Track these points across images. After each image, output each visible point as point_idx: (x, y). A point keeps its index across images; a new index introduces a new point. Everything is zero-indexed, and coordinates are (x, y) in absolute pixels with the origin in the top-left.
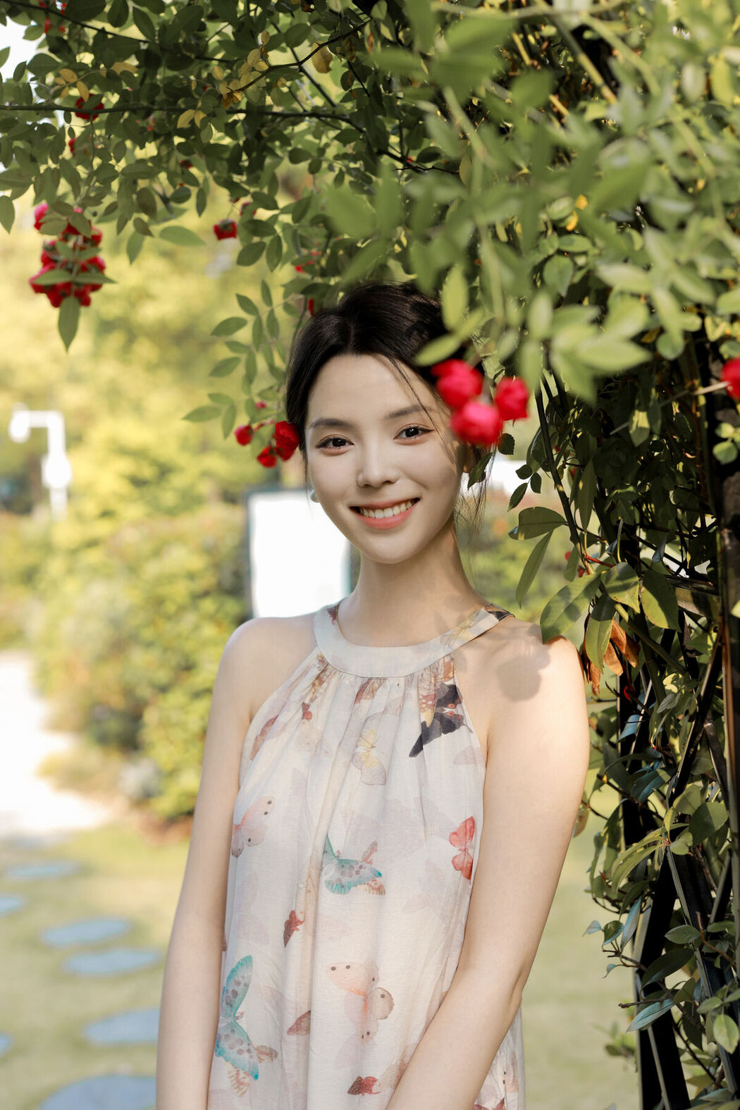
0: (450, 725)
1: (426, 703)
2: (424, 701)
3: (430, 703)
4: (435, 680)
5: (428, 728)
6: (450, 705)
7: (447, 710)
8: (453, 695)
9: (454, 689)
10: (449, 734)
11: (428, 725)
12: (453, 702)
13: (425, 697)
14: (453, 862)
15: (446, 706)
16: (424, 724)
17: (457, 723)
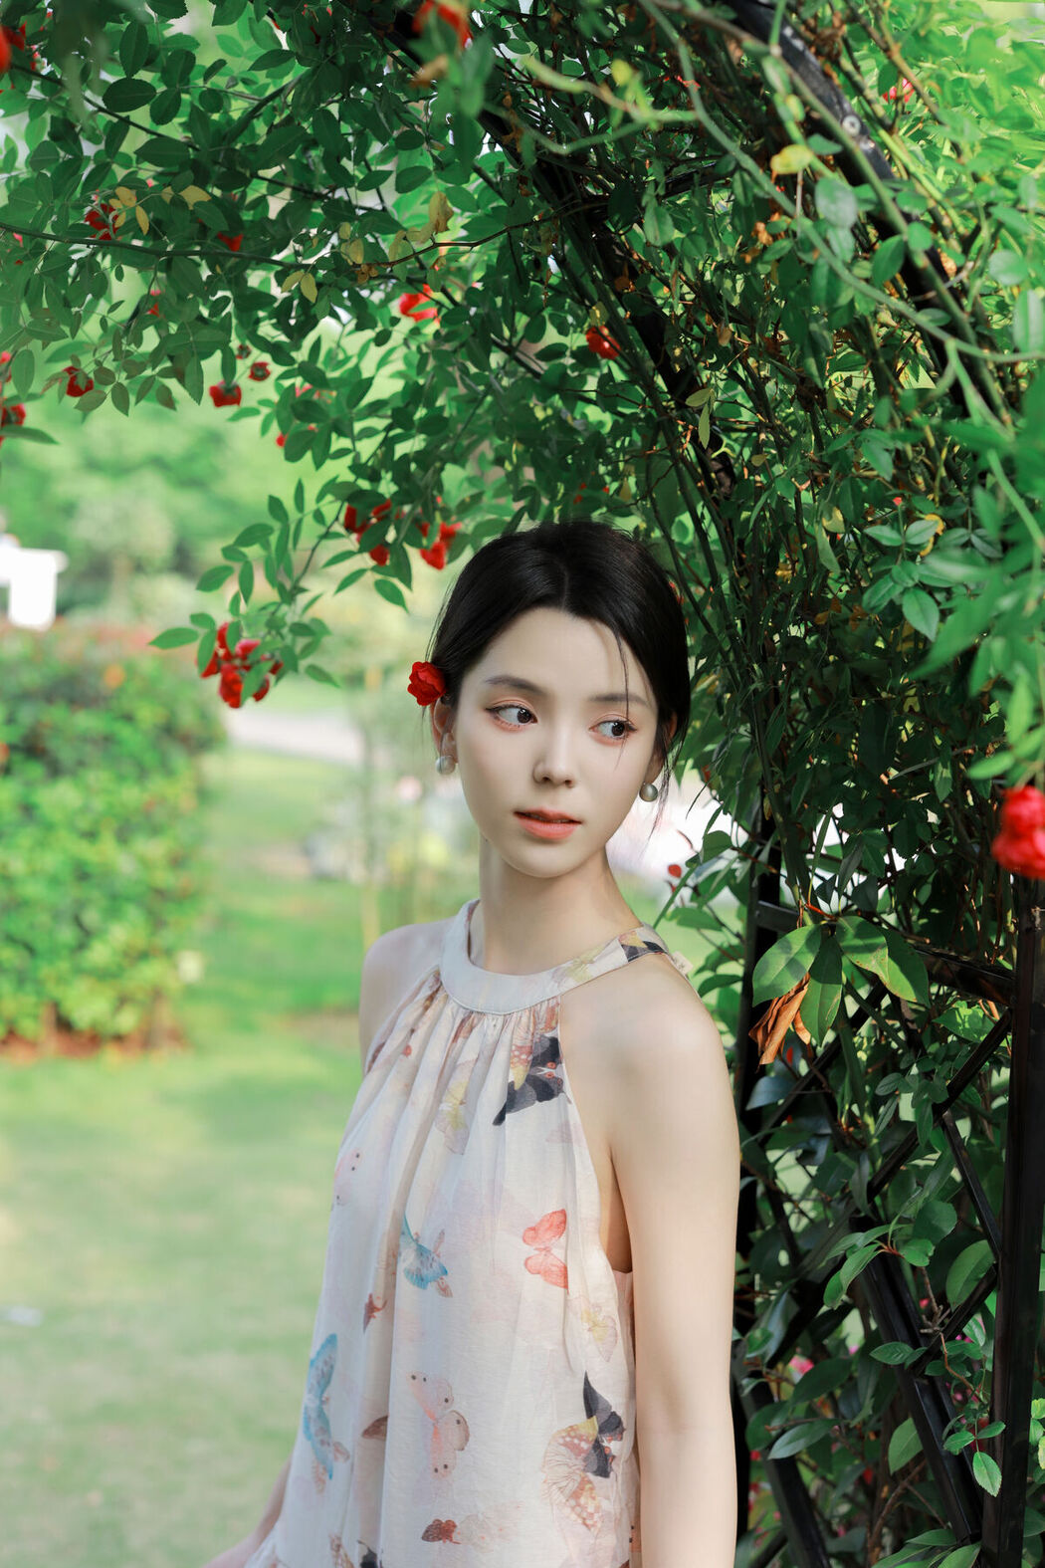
0: (546, 1090)
1: (518, 1056)
2: (517, 1053)
3: (524, 1057)
4: (535, 1029)
5: (515, 1092)
6: (549, 1064)
7: (546, 1071)
8: (551, 1053)
9: (554, 1042)
10: (545, 1103)
11: (517, 1087)
12: (554, 1061)
13: (520, 1048)
14: (526, 1264)
15: (544, 1065)
16: (511, 1086)
17: (554, 1086)
